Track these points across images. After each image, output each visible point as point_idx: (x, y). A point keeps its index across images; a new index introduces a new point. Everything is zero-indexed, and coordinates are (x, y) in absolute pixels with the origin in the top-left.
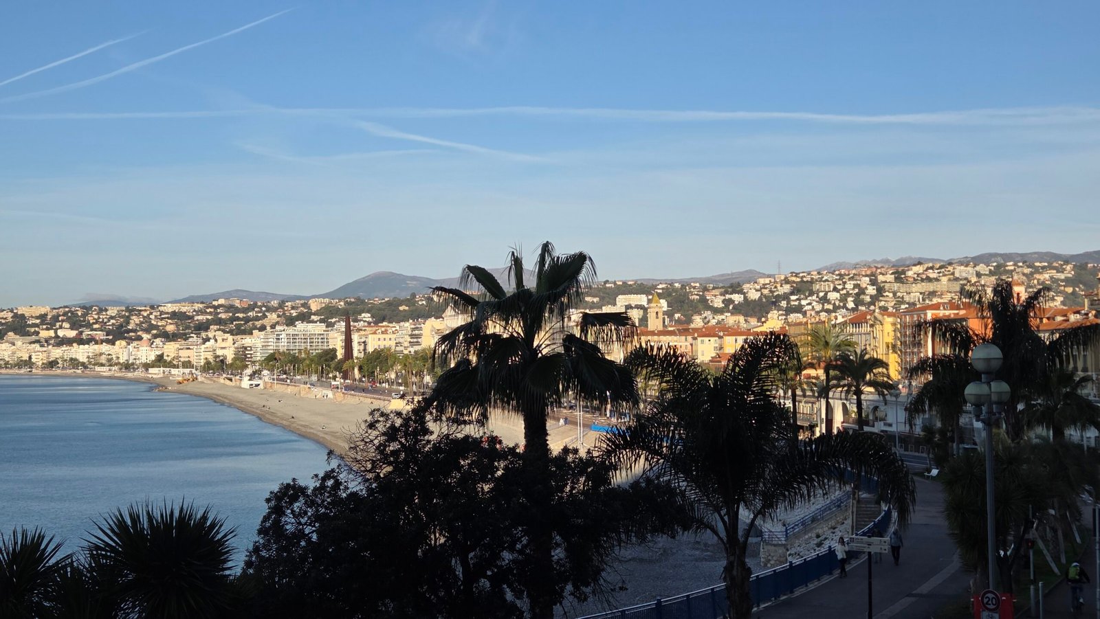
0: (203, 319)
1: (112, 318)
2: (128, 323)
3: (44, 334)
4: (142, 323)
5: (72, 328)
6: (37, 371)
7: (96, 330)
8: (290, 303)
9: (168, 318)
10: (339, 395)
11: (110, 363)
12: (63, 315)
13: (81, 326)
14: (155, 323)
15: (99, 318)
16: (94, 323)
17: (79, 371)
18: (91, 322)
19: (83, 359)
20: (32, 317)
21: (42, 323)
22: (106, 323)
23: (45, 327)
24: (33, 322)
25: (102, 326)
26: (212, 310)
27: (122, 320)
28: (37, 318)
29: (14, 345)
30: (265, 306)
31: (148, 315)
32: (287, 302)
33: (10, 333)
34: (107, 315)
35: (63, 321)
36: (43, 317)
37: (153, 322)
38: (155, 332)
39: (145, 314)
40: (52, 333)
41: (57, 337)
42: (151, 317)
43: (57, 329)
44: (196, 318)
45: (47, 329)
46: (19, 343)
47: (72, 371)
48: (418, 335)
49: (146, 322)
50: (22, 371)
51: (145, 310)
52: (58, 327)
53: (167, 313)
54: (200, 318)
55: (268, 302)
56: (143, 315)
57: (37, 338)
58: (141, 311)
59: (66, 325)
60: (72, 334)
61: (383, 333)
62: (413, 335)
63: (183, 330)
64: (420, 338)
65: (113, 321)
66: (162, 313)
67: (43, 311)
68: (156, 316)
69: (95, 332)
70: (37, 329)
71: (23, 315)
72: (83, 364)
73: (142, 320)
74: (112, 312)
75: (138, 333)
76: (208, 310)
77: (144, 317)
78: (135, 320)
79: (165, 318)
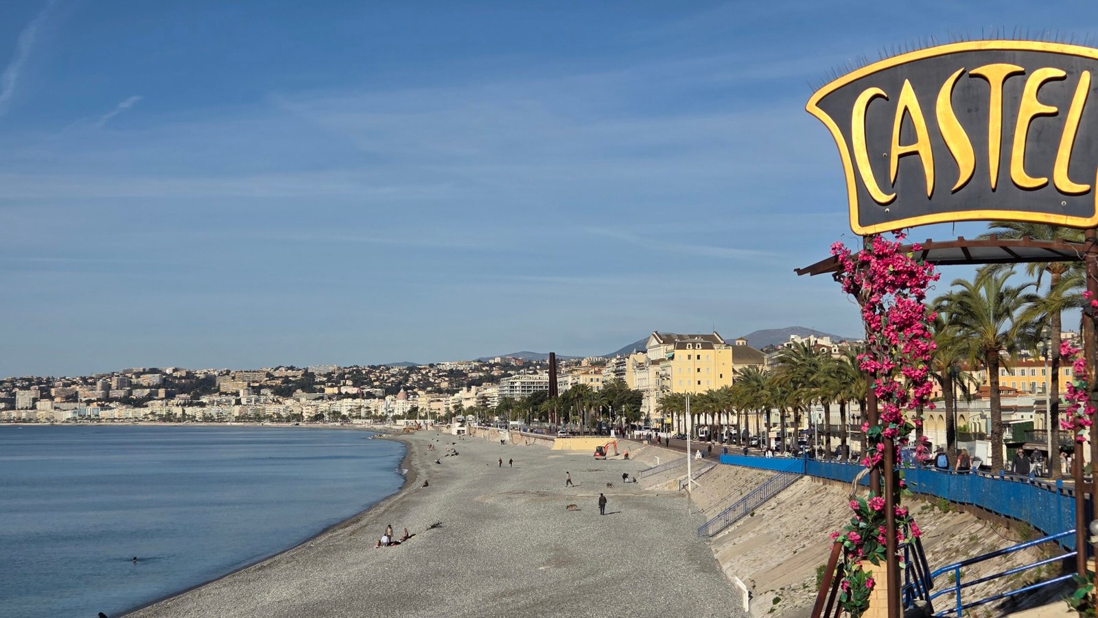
0: (476, 376)
1: (393, 375)
2: (407, 381)
3: (329, 391)
4: (419, 380)
5: (354, 386)
6: (303, 424)
7: (375, 387)
8: (564, 362)
9: (445, 376)
10: (517, 436)
11: (369, 415)
12: (349, 373)
13: (363, 384)
14: (433, 381)
15: (380, 376)
16: (375, 381)
17: (338, 424)
18: (373, 379)
19: (345, 412)
20: (320, 375)
21: (329, 381)
22: (386, 380)
23: (330, 384)
24: (321, 380)
25: (381, 384)
26: (487, 368)
27: (401, 378)
28: (325, 376)
29: (299, 401)
30: (540, 365)
31: (427, 373)
32: (562, 360)
33: (298, 391)
34: (389, 373)
35: (348, 379)
36: (329, 375)
37: (431, 380)
38: (429, 389)
39: (424, 372)
40: (335, 390)
41: (340, 393)
42: (430, 374)
43: (341, 386)
44: (470, 375)
45: (332, 386)
46: (303, 400)
47: (333, 424)
48: (622, 371)
49: (425, 379)
50: (290, 424)
51: (425, 369)
52: (342, 384)
53: (445, 371)
54: (474, 375)
55: (544, 361)
56: (422, 373)
57: (321, 394)
58: (421, 369)
59: (349, 382)
60: (354, 390)
61: (595, 373)
62: (619, 371)
63: (456, 387)
64: (624, 374)
65: (392, 379)
66: (439, 371)
67: (331, 369)
68: (433, 374)
69: (375, 390)
70: (322, 386)
71: (313, 373)
72: (344, 417)
73: (420, 377)
74: (395, 370)
75: (414, 390)
76: (484, 369)
77: (423, 375)
78: (414, 377)
79: (442, 376)
